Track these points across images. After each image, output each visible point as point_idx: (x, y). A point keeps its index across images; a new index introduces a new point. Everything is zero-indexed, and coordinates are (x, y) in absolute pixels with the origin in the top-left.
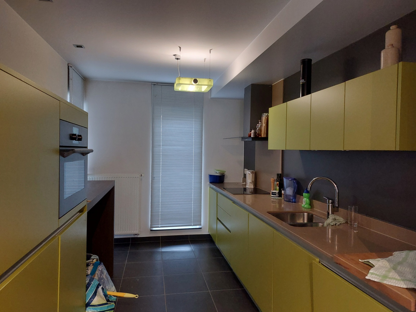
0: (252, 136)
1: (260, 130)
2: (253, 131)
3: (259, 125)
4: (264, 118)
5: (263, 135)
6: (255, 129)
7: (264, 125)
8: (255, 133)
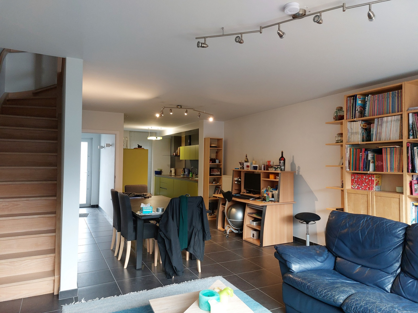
0: (175, 155)
1: (177, 153)
2: (175, 153)
3: (177, 151)
4: (179, 149)
5: (178, 155)
6: (176, 152)
7: (179, 151)
8: (176, 154)
